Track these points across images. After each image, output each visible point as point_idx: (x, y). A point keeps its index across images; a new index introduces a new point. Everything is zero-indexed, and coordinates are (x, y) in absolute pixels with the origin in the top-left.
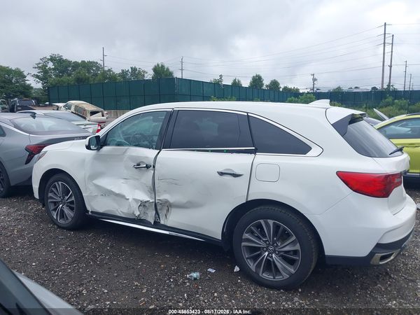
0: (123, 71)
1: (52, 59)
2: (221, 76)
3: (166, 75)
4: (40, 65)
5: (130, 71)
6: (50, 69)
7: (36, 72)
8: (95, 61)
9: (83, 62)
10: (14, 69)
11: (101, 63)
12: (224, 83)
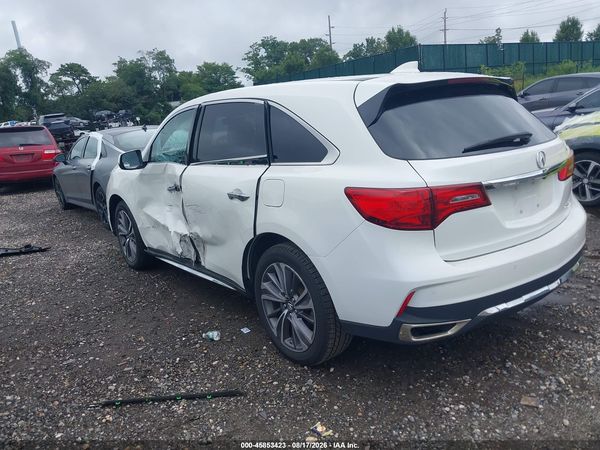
0: (355, 45)
1: (264, 44)
2: (498, 31)
3: (405, 44)
4: (250, 55)
5: (365, 44)
6: (262, 58)
7: (245, 64)
8: (318, 37)
9: (303, 41)
10: (220, 64)
11: (327, 39)
12: (503, 41)
